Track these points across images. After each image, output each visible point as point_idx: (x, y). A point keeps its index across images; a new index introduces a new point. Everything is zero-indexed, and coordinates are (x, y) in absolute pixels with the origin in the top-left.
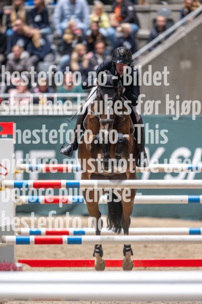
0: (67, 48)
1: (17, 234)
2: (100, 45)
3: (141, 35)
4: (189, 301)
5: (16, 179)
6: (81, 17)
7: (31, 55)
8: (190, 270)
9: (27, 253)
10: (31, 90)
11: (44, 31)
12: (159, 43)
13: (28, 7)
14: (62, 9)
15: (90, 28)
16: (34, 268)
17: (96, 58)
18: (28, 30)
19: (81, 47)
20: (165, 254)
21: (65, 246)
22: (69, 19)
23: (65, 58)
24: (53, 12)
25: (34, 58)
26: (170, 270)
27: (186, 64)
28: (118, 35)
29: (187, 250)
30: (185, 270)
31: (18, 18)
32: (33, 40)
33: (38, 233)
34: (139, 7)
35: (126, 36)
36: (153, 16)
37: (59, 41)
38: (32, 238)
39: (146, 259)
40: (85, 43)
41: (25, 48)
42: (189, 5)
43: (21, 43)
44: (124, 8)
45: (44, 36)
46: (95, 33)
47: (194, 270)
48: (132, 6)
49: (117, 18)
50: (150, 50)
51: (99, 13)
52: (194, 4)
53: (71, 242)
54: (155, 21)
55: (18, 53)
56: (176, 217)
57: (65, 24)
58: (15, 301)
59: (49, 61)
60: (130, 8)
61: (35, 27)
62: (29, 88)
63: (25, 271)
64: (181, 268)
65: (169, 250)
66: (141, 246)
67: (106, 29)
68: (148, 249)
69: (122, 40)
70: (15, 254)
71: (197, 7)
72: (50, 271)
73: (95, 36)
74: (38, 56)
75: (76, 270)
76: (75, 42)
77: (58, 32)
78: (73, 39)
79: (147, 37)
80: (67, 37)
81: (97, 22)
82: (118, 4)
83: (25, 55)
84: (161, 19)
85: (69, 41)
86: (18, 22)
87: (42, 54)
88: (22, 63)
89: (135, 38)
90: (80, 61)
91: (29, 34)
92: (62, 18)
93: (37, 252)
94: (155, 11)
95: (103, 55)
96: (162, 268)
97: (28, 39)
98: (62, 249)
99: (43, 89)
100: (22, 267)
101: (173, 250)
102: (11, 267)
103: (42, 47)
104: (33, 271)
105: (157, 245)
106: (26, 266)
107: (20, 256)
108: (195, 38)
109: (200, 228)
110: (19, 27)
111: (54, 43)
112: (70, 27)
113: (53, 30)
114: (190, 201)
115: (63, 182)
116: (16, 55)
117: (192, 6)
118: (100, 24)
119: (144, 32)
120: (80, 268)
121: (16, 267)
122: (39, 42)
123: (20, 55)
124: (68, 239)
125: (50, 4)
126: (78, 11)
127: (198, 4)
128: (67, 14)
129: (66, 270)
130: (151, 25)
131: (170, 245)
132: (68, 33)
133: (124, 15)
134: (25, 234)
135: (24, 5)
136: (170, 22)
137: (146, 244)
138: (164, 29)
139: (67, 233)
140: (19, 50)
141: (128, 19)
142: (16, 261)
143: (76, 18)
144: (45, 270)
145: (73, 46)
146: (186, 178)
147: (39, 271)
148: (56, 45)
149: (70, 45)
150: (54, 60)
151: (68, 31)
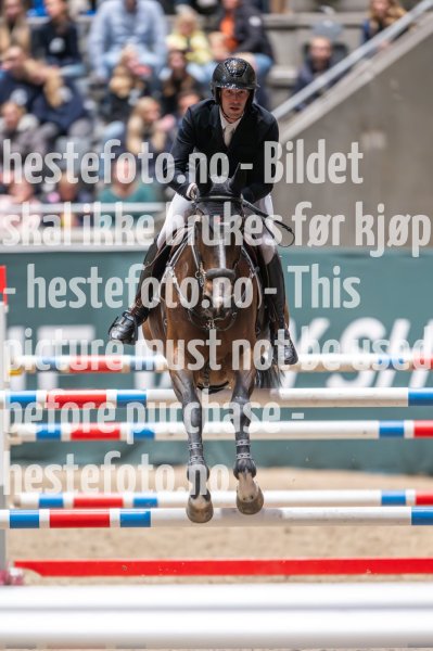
0: (117, 108)
1: (12, 507)
2: (189, 101)
3: (278, 80)
5: (9, 389)
6: (149, 41)
7: (42, 122)
8: (383, 581)
9: (34, 546)
10: (42, 197)
11: (69, 70)
12: (317, 95)
13: (35, 20)
14: (108, 24)
15: (168, 64)
16: (48, 579)
18: (36, 68)
19: (147, 105)
20: (330, 547)
21: (115, 530)
22: (123, 45)
23: (115, 128)
24: (88, 29)
25: (49, 129)
26: (341, 581)
27: (375, 141)
29: (377, 539)
31: (14, 43)
32: (46, 89)
33: (58, 504)
34: (272, 18)
36: (303, 37)
37: (101, 93)
38: (45, 514)
39: (289, 557)
40: (157, 95)
41: (29, 108)
42: (381, 15)
43: (19, 96)
44: (240, 22)
45: (69, 82)
46: (179, 75)
47: (391, 581)
48: (258, 15)
49: (225, 43)
51: (188, 32)
52: (391, 11)
53: (127, 522)
54: (307, 48)
55: (13, 118)
56: (354, 467)
57: (114, 57)
59: (79, 136)
60: (255, 21)
61: (50, 64)
62: (37, 192)
63: (28, 585)
65: (339, 538)
66: (279, 530)
67: (202, 65)
68: (294, 538)
70: (8, 548)
71: (398, 17)
72: (82, 584)
73: (179, 80)
74: (58, 124)
75: (138, 583)
76: (135, 93)
77: (100, 73)
78: (132, 87)
79: (290, 82)
80: (119, 83)
81: (184, 52)
82: (227, 13)
83: (28, 122)
84: (320, 44)
85: (123, 93)
86: (15, 52)
87: (64, 121)
88: (23, 139)
89: (266, 84)
90: (146, 135)
91: (37, 78)
92: (109, 42)
93: (56, 545)
94: (307, 27)
96: (323, 577)
97: (36, 89)
98: (108, 536)
99: (68, 195)
100: (23, 577)
101: (347, 539)
103: (65, 104)
104: (46, 584)
105: (313, 528)
106: (31, 575)
107: (19, 553)
108: (394, 84)
109: (405, 491)
110: (17, 63)
111: (90, 96)
112: (125, 62)
113: (89, 69)
114: (384, 432)
115: (112, 394)
116: (9, 123)
117: (387, 15)
118: (189, 56)
119: (285, 72)
121: (10, 577)
122: (59, 95)
123: (16, 122)
124: (122, 516)
125: (81, 13)
126: (141, 28)
127: (400, 11)
128: (120, 35)
130: (299, 56)
131: (340, 529)
132: (121, 76)
133: (241, 36)
134: (29, 507)
135: (27, 16)
136: (340, 50)
137: (288, 525)
138: (327, 64)
139: (118, 503)
140: (15, 112)
141: (249, 44)
142: (11, 563)
143: (138, 43)
144: (71, 583)
145: (132, 102)
146: (374, 384)
147: (60, 584)
148: (95, 100)
149: (125, 100)
150: (90, 132)
151: (120, 70)
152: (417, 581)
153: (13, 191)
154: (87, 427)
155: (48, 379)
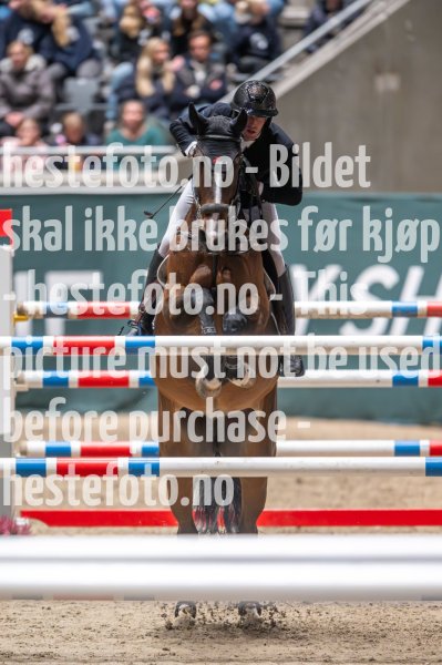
0: (127, 48)
1: (18, 455)
2: (200, 41)
3: (292, 19)
4: (394, 600)
5: (15, 335)
7: (50, 62)
8: (396, 533)
10: (49, 139)
11: (77, 9)
12: (329, 36)
15: (178, 4)
16: (55, 529)
17: (191, 69)
18: (43, 6)
19: (157, 45)
20: (343, 497)
23: (124, 69)
25: (56, 69)
26: (353, 533)
27: (388, 83)
28: (241, 18)
29: (390, 490)
30: (386, 533)
32: (54, 28)
33: (66, 452)
35: (257, 20)
37: (111, 33)
38: (52, 462)
39: (300, 508)
40: (166, 35)
41: (36, 48)
43: (26, 36)
45: (76, 21)
46: (189, 15)
47: (404, 532)
50: (309, 52)
53: (135, 470)
55: (20, 57)
56: (367, 417)
58: (15, 602)
59: (87, 77)
61: (58, 3)
63: (35, 535)
64: (377, 528)
65: (351, 489)
66: (291, 479)
67: (212, 5)
68: (305, 488)
69: (247, 31)
72: (89, 534)
73: (190, 20)
74: (65, 64)
76: (145, 33)
77: (109, 12)
78: (141, 28)
79: (302, 22)
80: (128, 22)
83: (35, 62)
85: (133, 33)
87: (72, 61)
88: (30, 79)
89: (278, 25)
90: (156, 77)
91: (45, 17)
95: (207, 63)
96: (335, 529)
97: (44, 28)
99: (75, 138)
100: (30, 527)
101: (359, 490)
102: (5, 526)
103: (72, 44)
104: (53, 534)
105: (325, 479)
106: (38, 525)
108: (409, 25)
109: (418, 440)
110: (24, 2)
111: (98, 36)
113: (97, 8)
114: (397, 381)
115: (120, 340)
116: (16, 62)
119: (297, 12)
120: (156, 529)
121: (16, 527)
122: (67, 34)
123: (25, 61)
124: (130, 465)
129: (125, 533)
132: (132, 15)
134: (36, 455)
137: (300, 476)
138: (340, 7)
139: (125, 452)
140: (22, 52)
142: (17, 513)
144: (79, 533)
145: (142, 42)
146: (387, 331)
147: (67, 534)
148: (103, 41)
149: (135, 40)
150: (99, 73)
151: (130, 10)
152: (431, 532)
153: (19, 132)
154: (97, 374)
155: (55, 325)
